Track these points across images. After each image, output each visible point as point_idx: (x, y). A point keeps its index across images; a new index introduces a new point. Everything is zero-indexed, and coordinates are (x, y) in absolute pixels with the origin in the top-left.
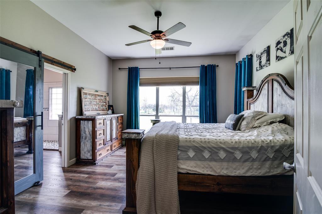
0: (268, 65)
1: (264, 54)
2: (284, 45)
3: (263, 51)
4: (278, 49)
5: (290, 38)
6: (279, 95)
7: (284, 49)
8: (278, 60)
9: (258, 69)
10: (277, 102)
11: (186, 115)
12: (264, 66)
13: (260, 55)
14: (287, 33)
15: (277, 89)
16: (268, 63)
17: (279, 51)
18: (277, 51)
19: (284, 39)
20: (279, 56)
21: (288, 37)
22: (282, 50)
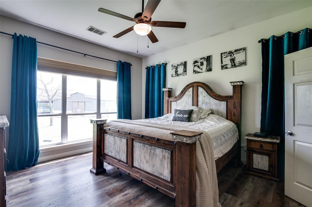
0: (185, 74)
1: (181, 66)
2: (201, 64)
3: (179, 64)
4: (195, 66)
5: (207, 61)
6: (204, 96)
7: (201, 67)
8: (196, 73)
9: (174, 75)
10: (202, 101)
11: (101, 112)
12: (181, 74)
13: (176, 65)
14: (204, 57)
15: (202, 92)
16: (185, 73)
17: (196, 67)
18: (194, 67)
19: (201, 61)
20: (196, 71)
21: (205, 60)
22: (199, 67)
